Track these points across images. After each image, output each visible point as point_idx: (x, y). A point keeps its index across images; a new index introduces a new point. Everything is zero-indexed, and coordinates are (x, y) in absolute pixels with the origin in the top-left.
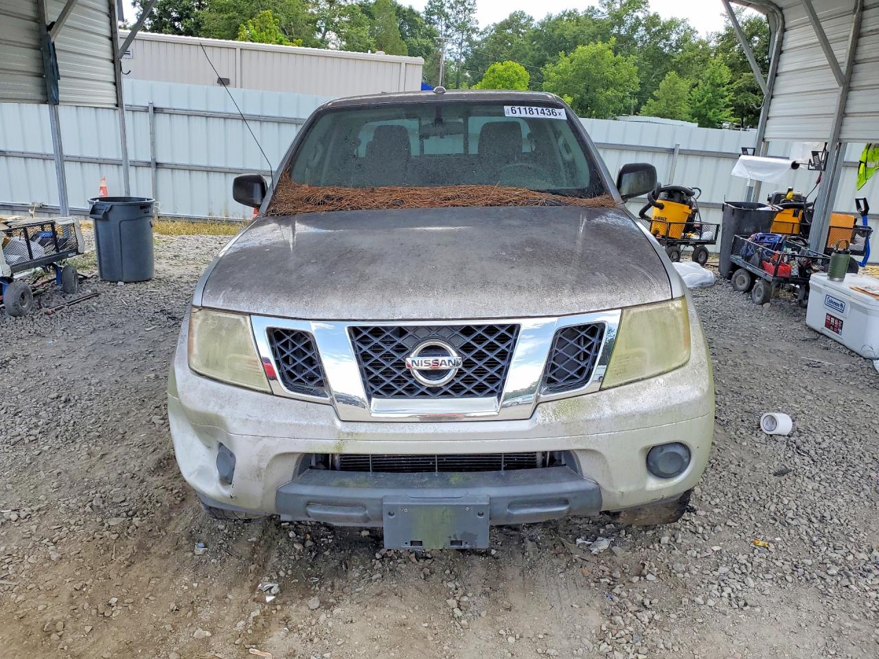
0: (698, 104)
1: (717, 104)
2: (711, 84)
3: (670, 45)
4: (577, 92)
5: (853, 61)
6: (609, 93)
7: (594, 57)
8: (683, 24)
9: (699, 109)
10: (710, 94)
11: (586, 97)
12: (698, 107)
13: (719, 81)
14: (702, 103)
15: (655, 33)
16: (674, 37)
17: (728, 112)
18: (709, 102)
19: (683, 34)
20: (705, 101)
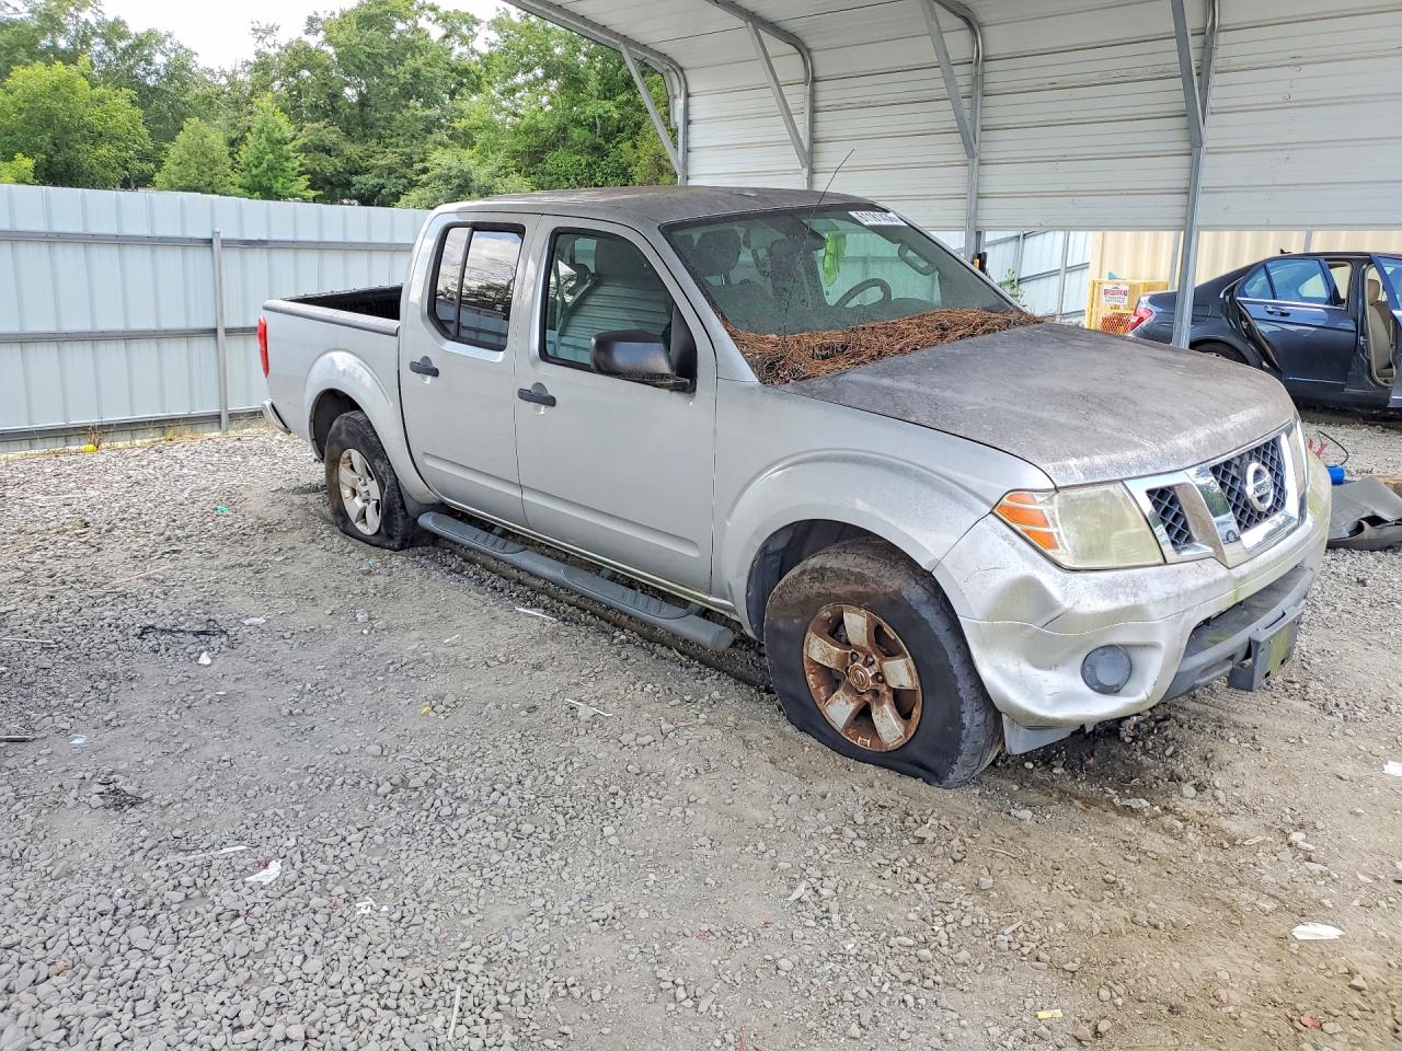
0: (254, 171)
1: (283, 170)
2: (267, 139)
3: (157, 72)
4: (39, 148)
5: (813, 141)
6: (102, 151)
7: (56, 89)
8: (169, 40)
9: (257, 179)
10: (271, 156)
11: (58, 158)
12: (256, 176)
13: (277, 135)
14: (261, 169)
15: (125, 52)
16: (159, 59)
17: (303, 182)
18: (271, 168)
19: (173, 55)
20: (265, 165)
